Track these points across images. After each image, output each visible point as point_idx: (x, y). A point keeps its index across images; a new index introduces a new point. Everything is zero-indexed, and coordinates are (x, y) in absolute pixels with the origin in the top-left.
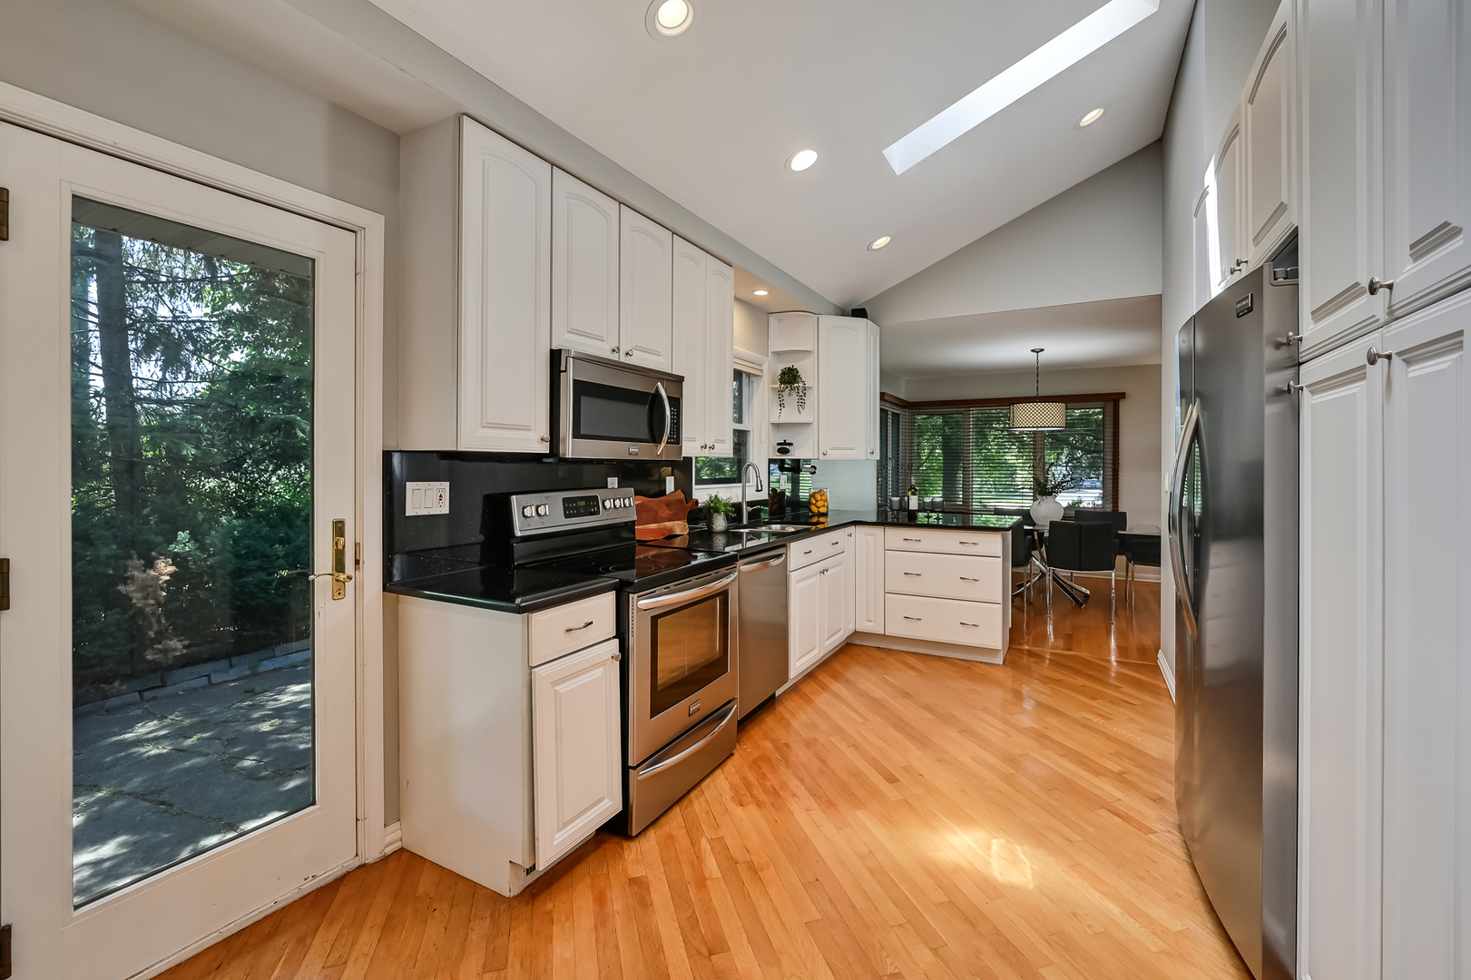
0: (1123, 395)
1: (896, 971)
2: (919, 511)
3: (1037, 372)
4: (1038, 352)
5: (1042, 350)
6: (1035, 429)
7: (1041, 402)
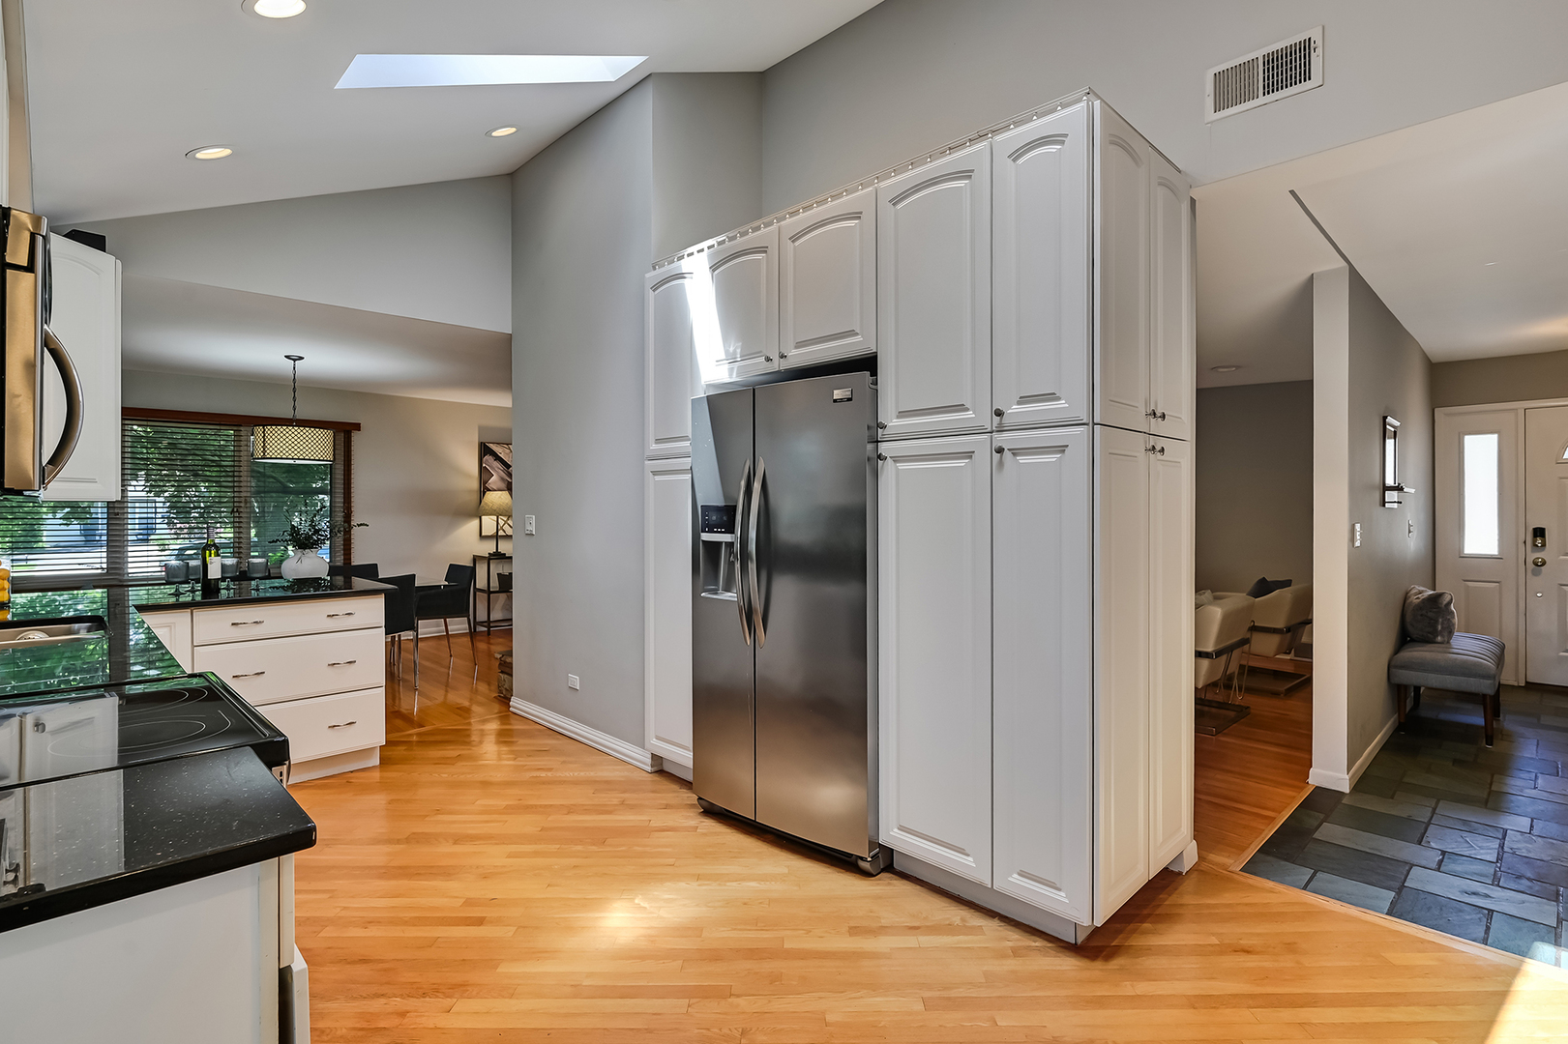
0: (357, 427)
1: (740, 1030)
2: (223, 579)
3: (295, 386)
4: (295, 360)
5: (301, 358)
6: (292, 462)
7: (299, 426)
